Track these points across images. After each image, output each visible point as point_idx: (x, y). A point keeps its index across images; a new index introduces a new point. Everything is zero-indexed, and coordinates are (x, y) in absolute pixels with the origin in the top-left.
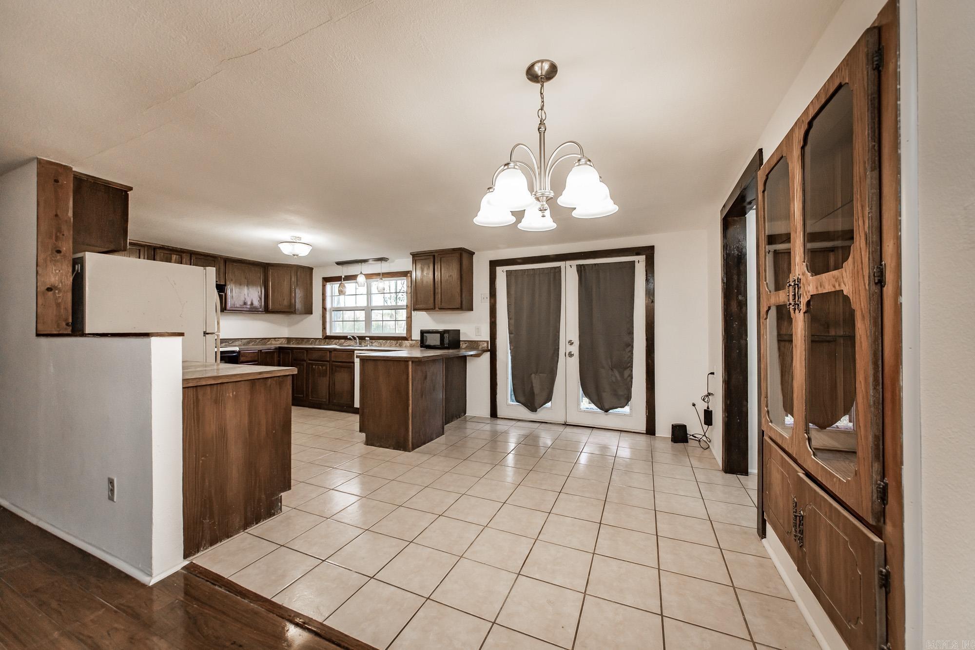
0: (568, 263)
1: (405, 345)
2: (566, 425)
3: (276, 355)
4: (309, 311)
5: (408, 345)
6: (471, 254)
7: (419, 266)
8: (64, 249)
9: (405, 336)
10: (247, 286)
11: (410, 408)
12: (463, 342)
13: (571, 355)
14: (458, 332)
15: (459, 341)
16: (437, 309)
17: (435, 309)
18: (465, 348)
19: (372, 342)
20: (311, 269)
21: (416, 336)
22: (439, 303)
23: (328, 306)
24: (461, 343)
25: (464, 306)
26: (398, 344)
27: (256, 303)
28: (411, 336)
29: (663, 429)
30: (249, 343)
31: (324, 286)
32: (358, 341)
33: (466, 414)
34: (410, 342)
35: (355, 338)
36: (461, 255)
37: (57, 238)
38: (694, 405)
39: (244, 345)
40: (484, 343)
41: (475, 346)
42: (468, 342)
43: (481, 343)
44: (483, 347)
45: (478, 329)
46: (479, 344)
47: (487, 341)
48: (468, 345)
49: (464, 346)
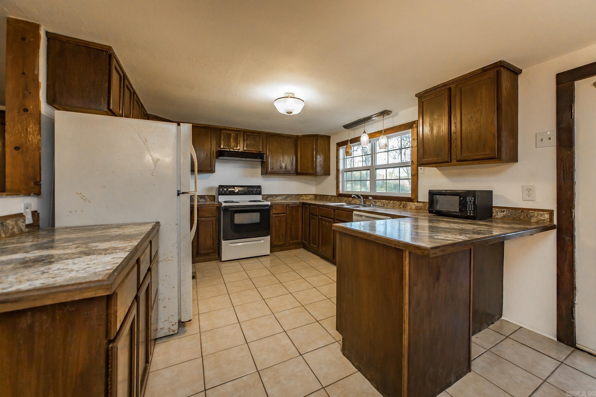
1: (409, 208)
3: (300, 209)
4: (327, 173)
5: (414, 207)
6: (516, 72)
7: (427, 120)
8: (31, 107)
9: (410, 196)
10: (283, 154)
11: (406, 337)
12: (497, 209)
14: (490, 193)
15: (491, 207)
16: (454, 162)
17: (451, 161)
18: (501, 219)
19: (375, 202)
20: (329, 137)
21: (423, 197)
22: (459, 152)
23: (341, 167)
24: (494, 210)
25: (504, 155)
26: (401, 206)
27: (289, 167)
28: (417, 197)
30: (287, 198)
31: (338, 150)
32: (362, 200)
33: (503, 318)
34: (416, 203)
35: (359, 197)
36: (498, 74)
37: (24, 97)
39: (283, 199)
40: (544, 214)
41: (522, 217)
42: (508, 210)
43: (536, 212)
44: (541, 220)
45: (529, 190)
46: (531, 214)
47: (551, 212)
48: (508, 214)
49: (500, 215)
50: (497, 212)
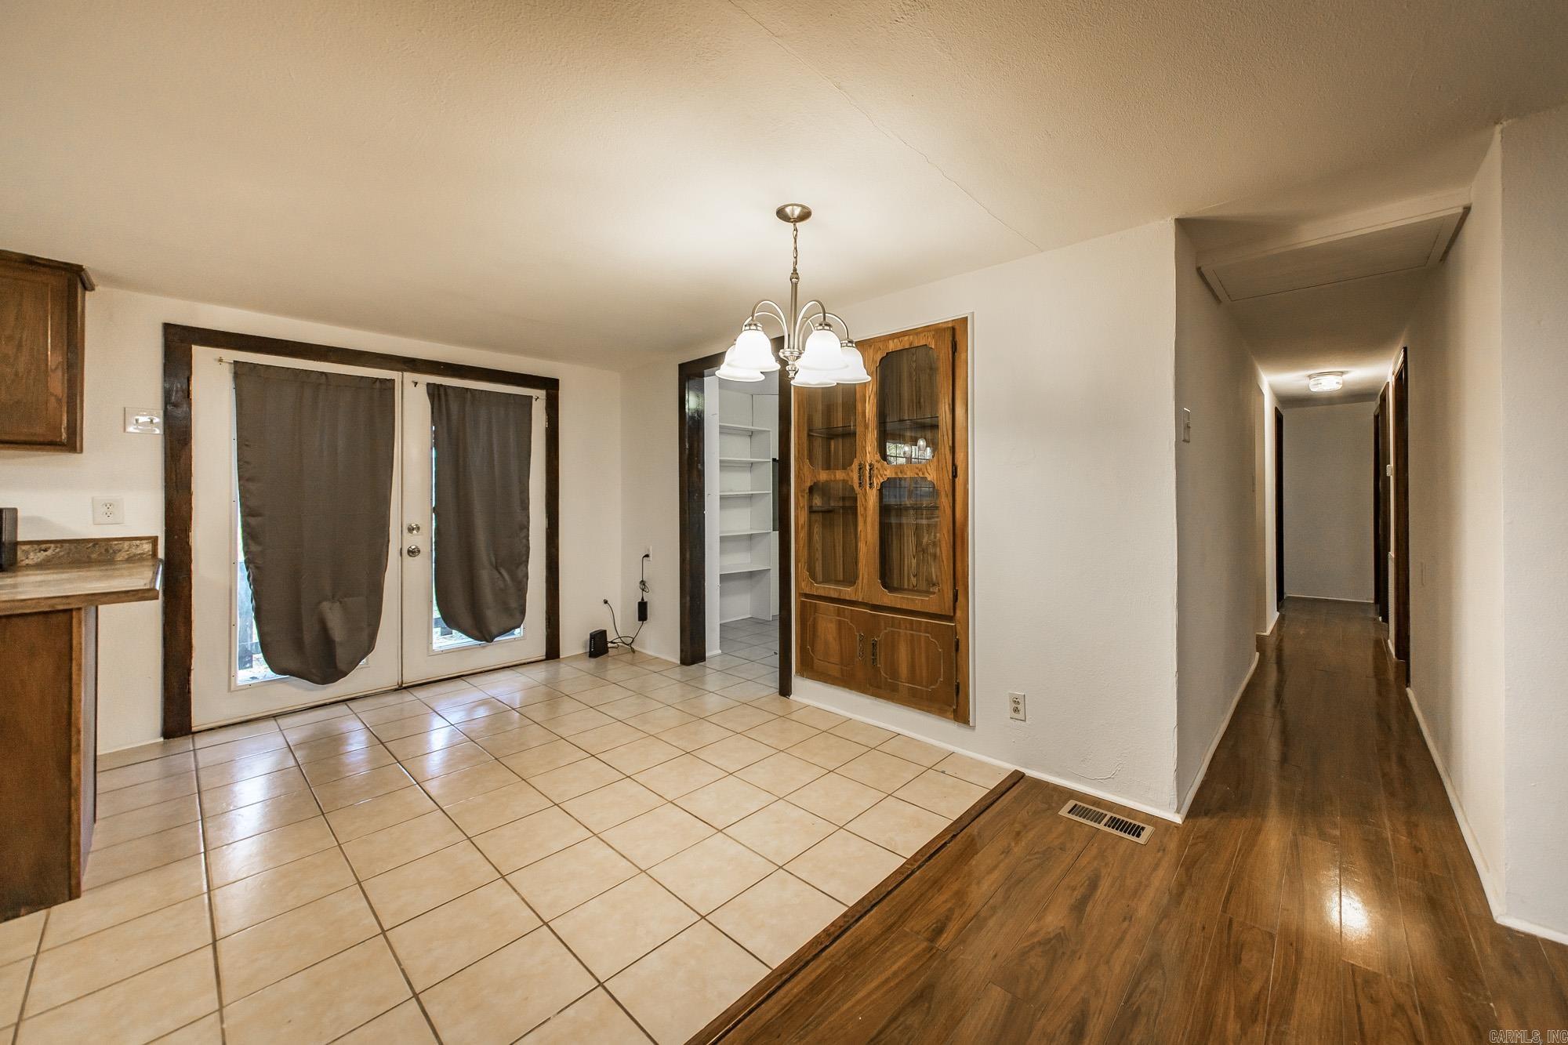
0: (409, 377)
2: (401, 688)
12: (25, 548)
13: (412, 553)
18: (39, 564)
24: (21, 549)
29: (573, 642)
38: (606, 602)
40: (142, 544)
41: (94, 556)
42: (59, 545)
43: (126, 544)
44: (135, 555)
45: (108, 505)
46: (116, 548)
47: (154, 540)
48: (58, 553)
49: (36, 557)
50: (27, 553)
